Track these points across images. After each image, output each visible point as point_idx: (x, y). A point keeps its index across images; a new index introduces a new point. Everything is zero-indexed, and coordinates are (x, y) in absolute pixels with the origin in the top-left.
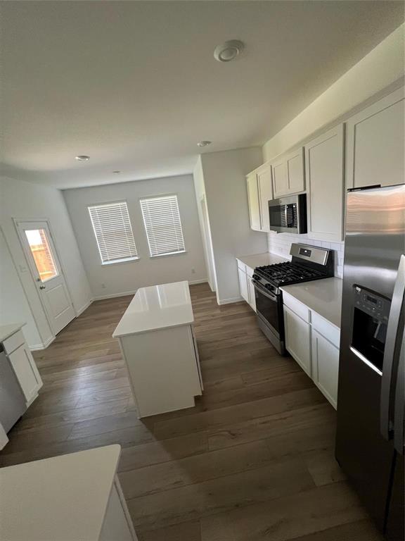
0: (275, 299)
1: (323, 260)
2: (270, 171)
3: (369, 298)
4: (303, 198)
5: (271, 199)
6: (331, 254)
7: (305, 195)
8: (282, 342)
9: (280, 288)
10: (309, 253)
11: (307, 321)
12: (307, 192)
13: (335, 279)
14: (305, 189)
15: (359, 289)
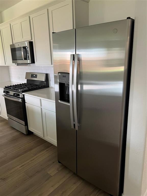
0: (20, 100)
1: (43, 79)
2: (10, 27)
3: (63, 76)
4: (31, 44)
5: (12, 44)
6: (47, 75)
7: (32, 42)
8: (26, 126)
9: (23, 93)
10: (36, 76)
11: (40, 106)
12: (33, 41)
13: (50, 88)
14: (32, 39)
15: (60, 74)
